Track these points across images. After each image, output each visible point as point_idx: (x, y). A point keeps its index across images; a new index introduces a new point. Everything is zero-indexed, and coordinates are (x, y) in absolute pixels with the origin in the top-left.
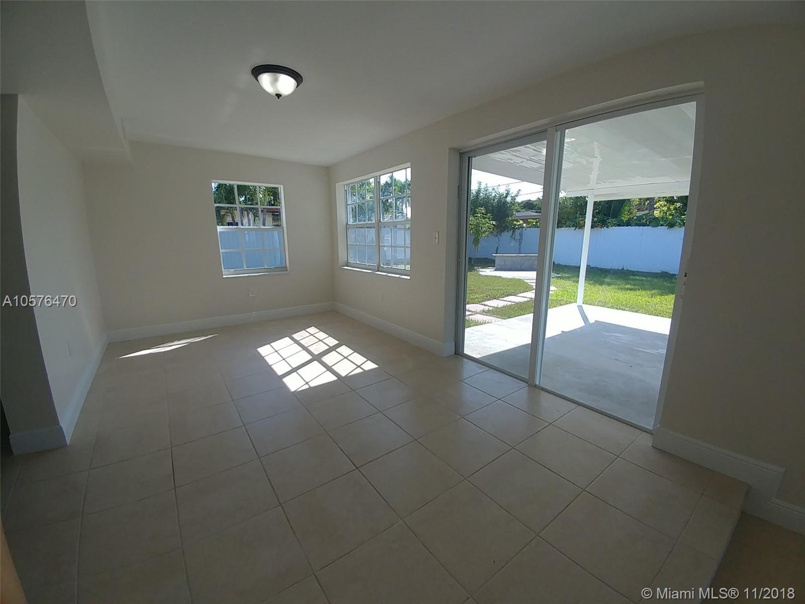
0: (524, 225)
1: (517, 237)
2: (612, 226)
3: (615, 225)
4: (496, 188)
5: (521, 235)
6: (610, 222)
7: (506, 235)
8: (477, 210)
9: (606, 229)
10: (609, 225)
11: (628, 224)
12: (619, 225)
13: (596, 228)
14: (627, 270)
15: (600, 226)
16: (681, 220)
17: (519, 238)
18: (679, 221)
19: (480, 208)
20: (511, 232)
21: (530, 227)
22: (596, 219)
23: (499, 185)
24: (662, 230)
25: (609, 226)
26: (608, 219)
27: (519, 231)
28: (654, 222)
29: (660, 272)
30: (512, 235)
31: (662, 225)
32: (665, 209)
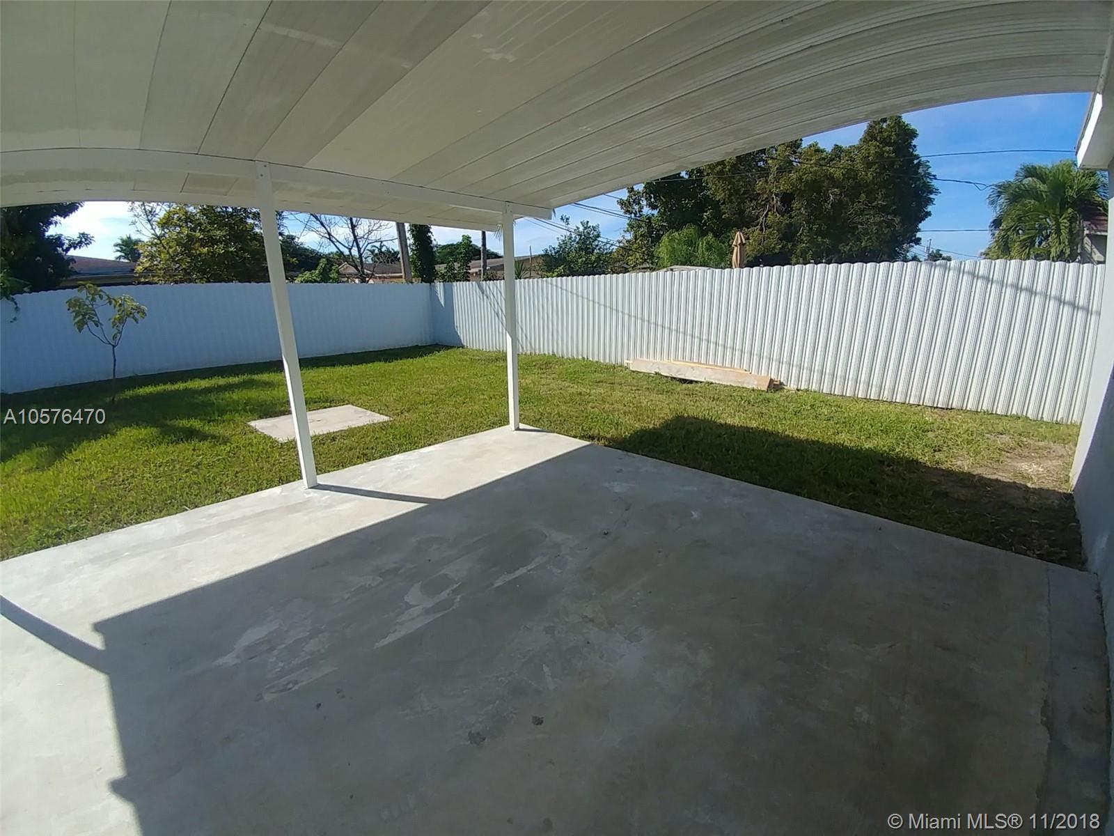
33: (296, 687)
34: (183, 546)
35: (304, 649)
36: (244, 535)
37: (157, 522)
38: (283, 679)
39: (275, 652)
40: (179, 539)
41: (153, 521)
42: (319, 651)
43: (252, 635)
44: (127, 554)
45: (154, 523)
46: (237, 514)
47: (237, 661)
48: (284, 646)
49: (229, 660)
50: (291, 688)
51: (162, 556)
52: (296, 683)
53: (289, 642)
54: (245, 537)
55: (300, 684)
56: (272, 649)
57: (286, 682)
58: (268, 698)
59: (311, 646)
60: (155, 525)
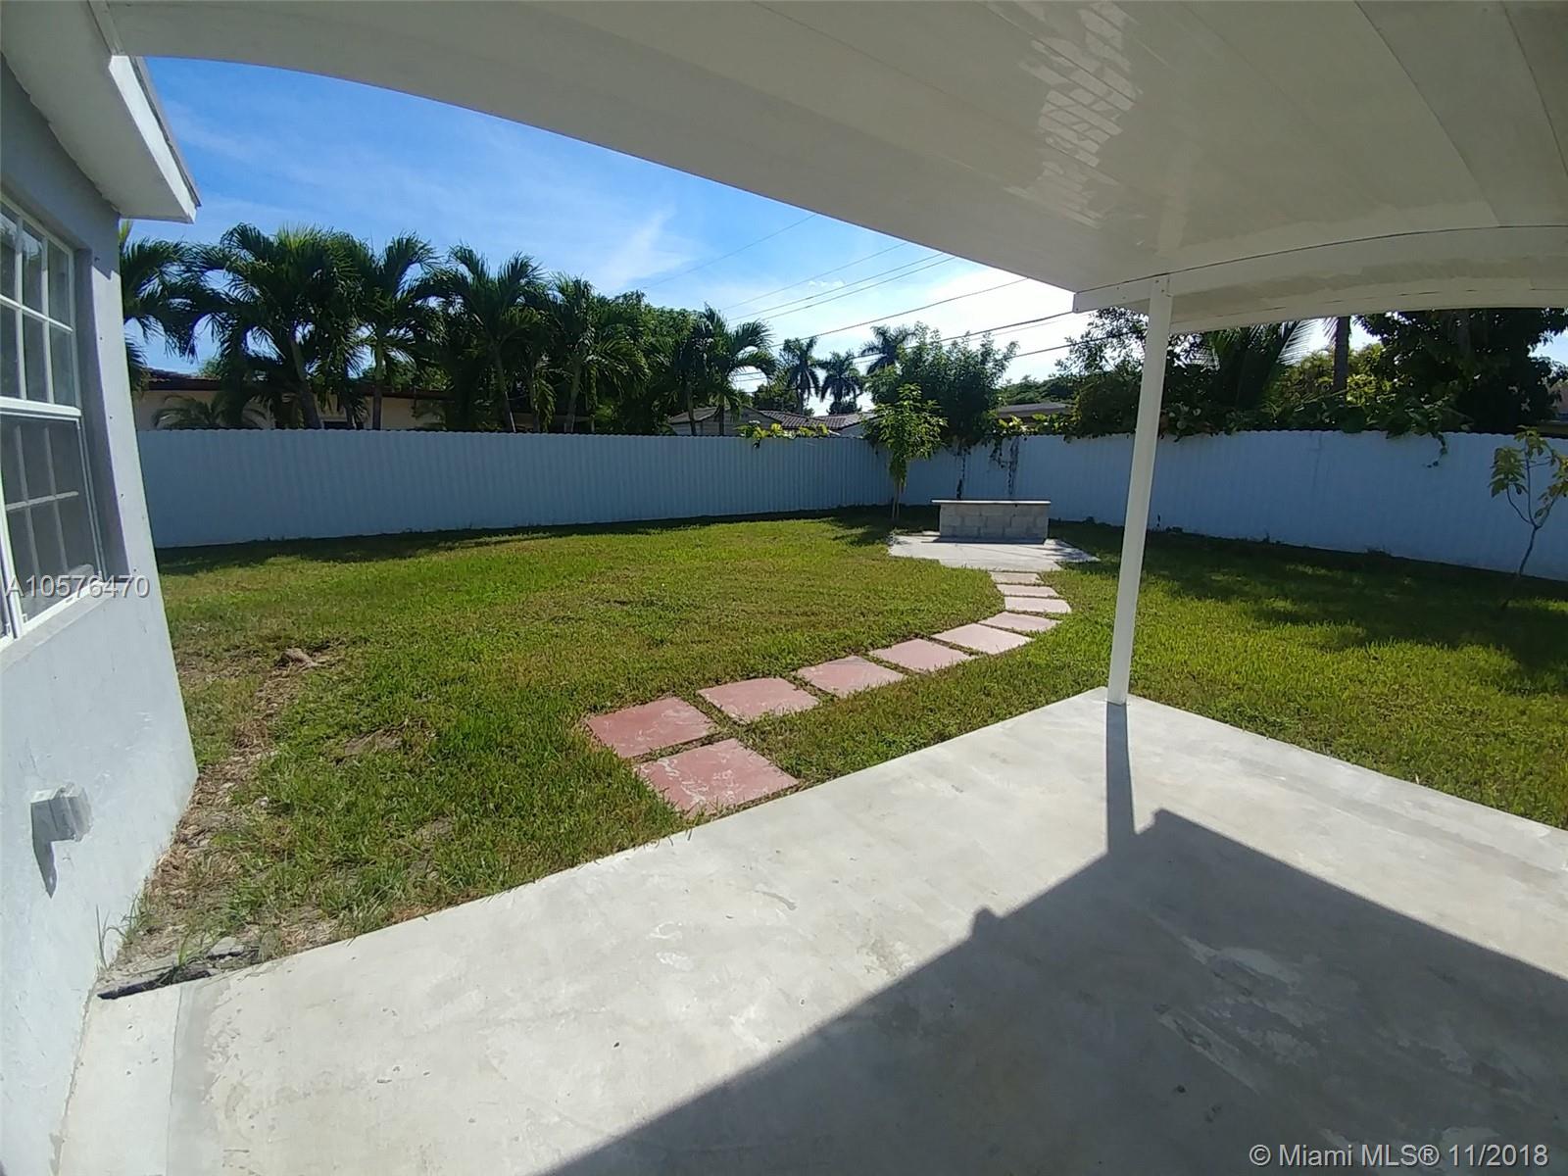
0: (1024, 428)
1: (1006, 456)
2: (1238, 430)
3: (1248, 427)
4: (959, 341)
5: (1014, 452)
6: (1233, 420)
7: (981, 453)
8: (901, 390)
9: (1225, 436)
10: (1232, 425)
11: (1282, 424)
12: (1259, 428)
13: (1197, 435)
14: (1278, 542)
15: (1208, 429)
16: (1421, 414)
17: (1009, 459)
18: (1419, 418)
19: (907, 386)
20: (991, 446)
21: (1035, 433)
22: (1199, 411)
23: (968, 334)
24: (1371, 443)
25: (1232, 429)
26: (1229, 412)
27: (1011, 443)
28: (1350, 420)
29: (1366, 551)
30: (995, 451)
31: (1371, 428)
32: (1370, 390)
33: (1199, 1049)
34: (1346, 814)
35: (1269, 1033)
36: (1423, 857)
37: (1360, 771)
38: (1203, 1026)
39: (1242, 999)
40: (1352, 804)
41: (1355, 766)
42: (1275, 1054)
43: (1259, 962)
44: (1283, 778)
45: (1354, 769)
46: (1454, 826)
47: (1203, 961)
48: (1260, 1005)
49: (1200, 951)
50: (1194, 1043)
51: (1311, 807)
52: (1206, 1045)
53: (1271, 1007)
54: (1422, 860)
55: (1206, 1053)
56: (1248, 993)
57: (1200, 1032)
58: (1166, 1020)
59: (1279, 1040)
60: (1350, 772)
